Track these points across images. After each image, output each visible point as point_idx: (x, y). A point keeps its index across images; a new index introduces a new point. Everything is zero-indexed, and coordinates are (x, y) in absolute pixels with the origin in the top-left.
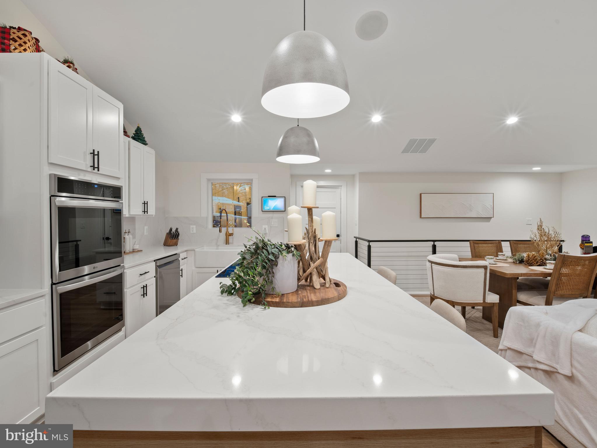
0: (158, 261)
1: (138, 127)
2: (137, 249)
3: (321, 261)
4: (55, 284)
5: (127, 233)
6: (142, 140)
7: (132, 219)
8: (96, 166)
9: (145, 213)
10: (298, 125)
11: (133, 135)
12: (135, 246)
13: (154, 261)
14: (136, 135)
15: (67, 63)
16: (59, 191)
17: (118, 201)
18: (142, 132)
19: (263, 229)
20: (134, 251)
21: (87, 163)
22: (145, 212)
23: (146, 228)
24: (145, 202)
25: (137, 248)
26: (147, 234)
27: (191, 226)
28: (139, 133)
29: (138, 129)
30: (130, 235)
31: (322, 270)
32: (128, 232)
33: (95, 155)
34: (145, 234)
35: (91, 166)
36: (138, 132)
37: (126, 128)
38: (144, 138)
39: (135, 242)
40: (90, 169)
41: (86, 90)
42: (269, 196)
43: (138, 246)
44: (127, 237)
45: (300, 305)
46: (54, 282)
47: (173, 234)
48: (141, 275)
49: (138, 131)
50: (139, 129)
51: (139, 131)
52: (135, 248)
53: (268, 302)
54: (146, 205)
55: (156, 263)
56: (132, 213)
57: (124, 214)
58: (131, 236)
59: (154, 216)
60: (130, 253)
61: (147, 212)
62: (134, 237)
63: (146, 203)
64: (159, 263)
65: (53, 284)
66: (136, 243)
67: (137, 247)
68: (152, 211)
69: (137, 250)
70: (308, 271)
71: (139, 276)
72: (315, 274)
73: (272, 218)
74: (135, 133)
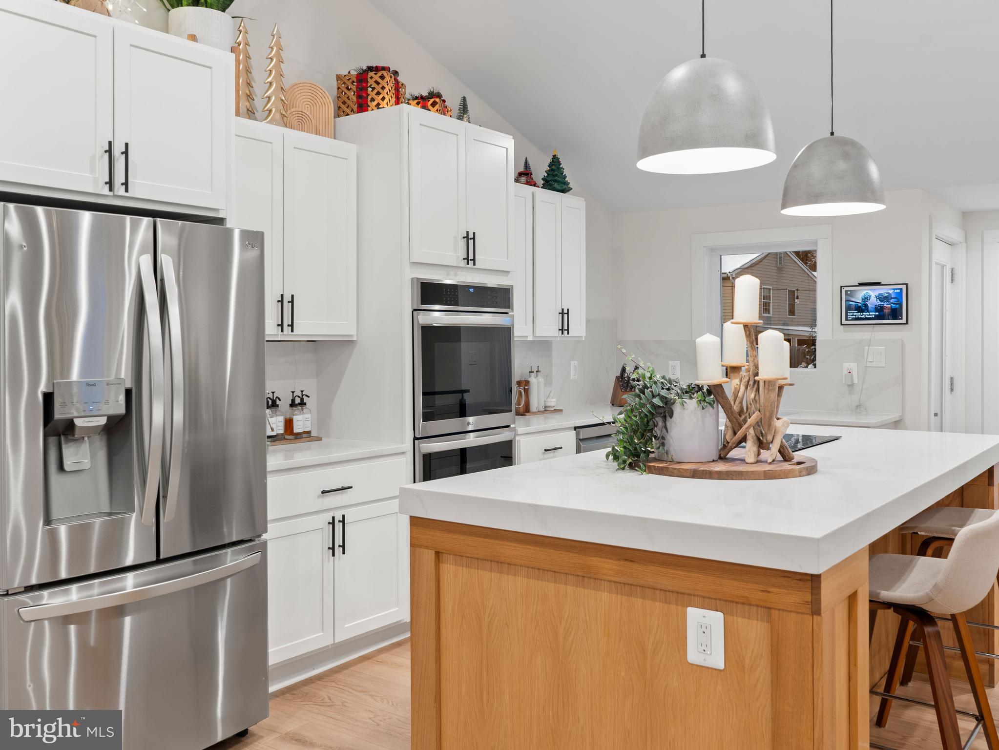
0: (582, 430)
1: (554, 156)
2: (553, 407)
3: (758, 416)
4: (418, 439)
5: (533, 372)
6: (562, 183)
7: (542, 345)
8: (471, 257)
9: (563, 334)
10: (832, 134)
11: (546, 175)
12: (549, 400)
13: (575, 428)
14: (549, 173)
15: (432, 98)
16: (423, 302)
17: (506, 313)
18: (561, 166)
19: (845, 372)
20: (546, 410)
21: (459, 255)
22: (562, 330)
23: (574, 363)
24: (563, 309)
25: (553, 404)
26: (576, 377)
27: (671, 363)
28: (556, 168)
29: (553, 161)
30: (539, 377)
31: (762, 433)
32: (537, 372)
33: (470, 238)
34: (572, 377)
35: (464, 259)
36: (553, 167)
37: (531, 165)
38: (565, 177)
39: (551, 392)
40: (463, 263)
41: (456, 136)
42: (861, 284)
43: (554, 400)
44: (534, 380)
45: (691, 475)
46: (417, 436)
47: (626, 379)
48: (546, 450)
49: (553, 165)
50: (555, 160)
51: (555, 164)
52: (548, 404)
53: (649, 467)
54: (566, 316)
55: (577, 434)
56: (539, 333)
57: (515, 335)
58: (541, 379)
59: (583, 339)
60: (539, 412)
61: (568, 330)
62: (549, 382)
63: (565, 311)
64: (584, 433)
65: (415, 439)
66: (552, 394)
67: (552, 402)
68: (578, 327)
69: (552, 409)
70: (740, 433)
71: (544, 453)
72: (751, 439)
73: (870, 343)
74: (549, 171)
